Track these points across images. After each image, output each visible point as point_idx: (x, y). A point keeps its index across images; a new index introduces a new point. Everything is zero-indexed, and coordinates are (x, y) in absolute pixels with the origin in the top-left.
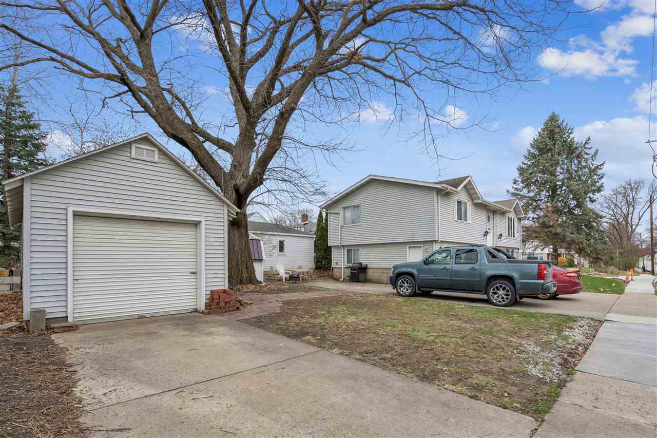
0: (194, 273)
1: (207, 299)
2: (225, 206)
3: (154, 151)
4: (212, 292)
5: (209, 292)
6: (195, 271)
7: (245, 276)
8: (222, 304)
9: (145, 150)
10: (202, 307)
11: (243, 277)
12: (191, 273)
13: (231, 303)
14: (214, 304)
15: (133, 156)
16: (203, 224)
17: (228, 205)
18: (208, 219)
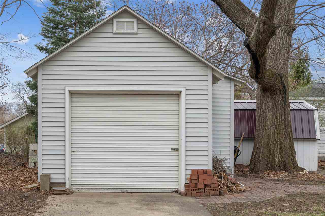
0: (176, 150)
1: (186, 179)
2: (209, 71)
3: (133, 22)
4: (193, 171)
5: (189, 172)
6: (177, 147)
7: (277, 160)
8: (202, 187)
9: (125, 23)
10: (182, 188)
11: (275, 160)
12: (173, 149)
13: (212, 186)
14: (192, 185)
15: (114, 32)
16: (183, 95)
17: (213, 69)
18: (188, 88)
